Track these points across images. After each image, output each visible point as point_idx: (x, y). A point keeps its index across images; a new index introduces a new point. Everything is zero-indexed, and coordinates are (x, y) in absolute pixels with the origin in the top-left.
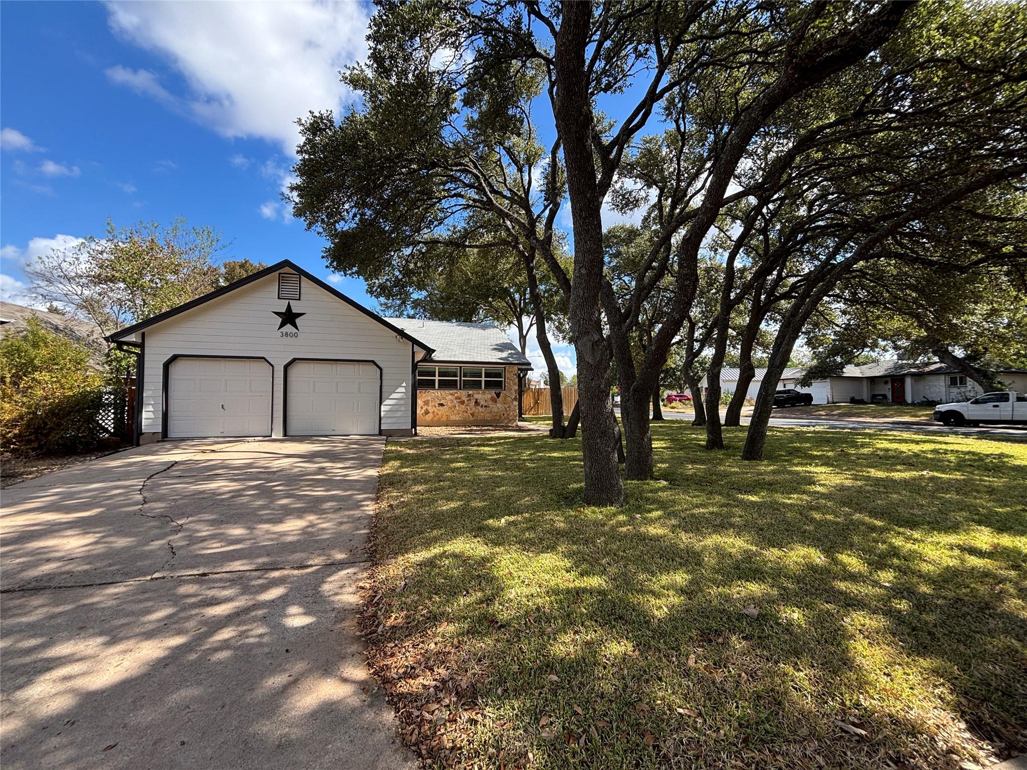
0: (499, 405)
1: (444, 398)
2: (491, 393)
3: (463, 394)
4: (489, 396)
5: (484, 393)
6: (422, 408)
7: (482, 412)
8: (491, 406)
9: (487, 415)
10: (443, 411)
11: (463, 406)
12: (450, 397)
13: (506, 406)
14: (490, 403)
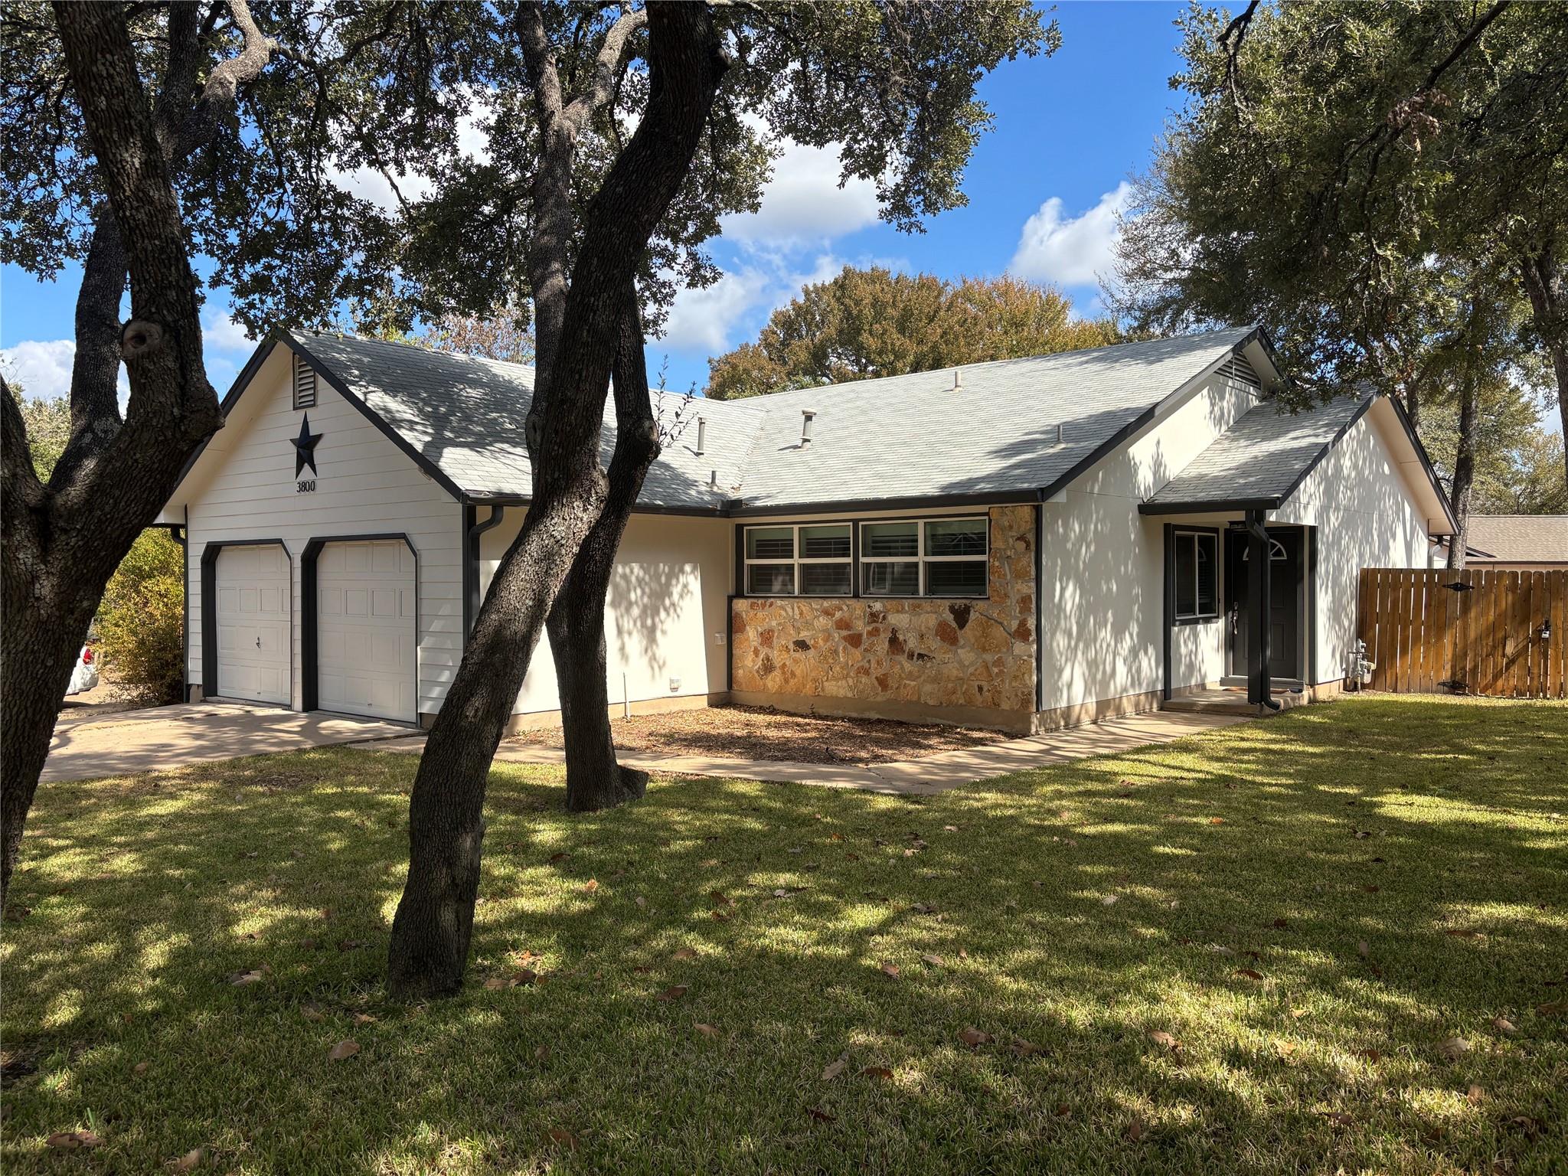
0: (966, 655)
1: (808, 625)
2: (936, 612)
3: (855, 610)
4: (932, 621)
5: (915, 610)
6: (756, 652)
7: (910, 676)
8: (939, 656)
9: (928, 688)
10: (805, 664)
11: (857, 653)
12: (823, 621)
13: (989, 657)
14: (934, 644)
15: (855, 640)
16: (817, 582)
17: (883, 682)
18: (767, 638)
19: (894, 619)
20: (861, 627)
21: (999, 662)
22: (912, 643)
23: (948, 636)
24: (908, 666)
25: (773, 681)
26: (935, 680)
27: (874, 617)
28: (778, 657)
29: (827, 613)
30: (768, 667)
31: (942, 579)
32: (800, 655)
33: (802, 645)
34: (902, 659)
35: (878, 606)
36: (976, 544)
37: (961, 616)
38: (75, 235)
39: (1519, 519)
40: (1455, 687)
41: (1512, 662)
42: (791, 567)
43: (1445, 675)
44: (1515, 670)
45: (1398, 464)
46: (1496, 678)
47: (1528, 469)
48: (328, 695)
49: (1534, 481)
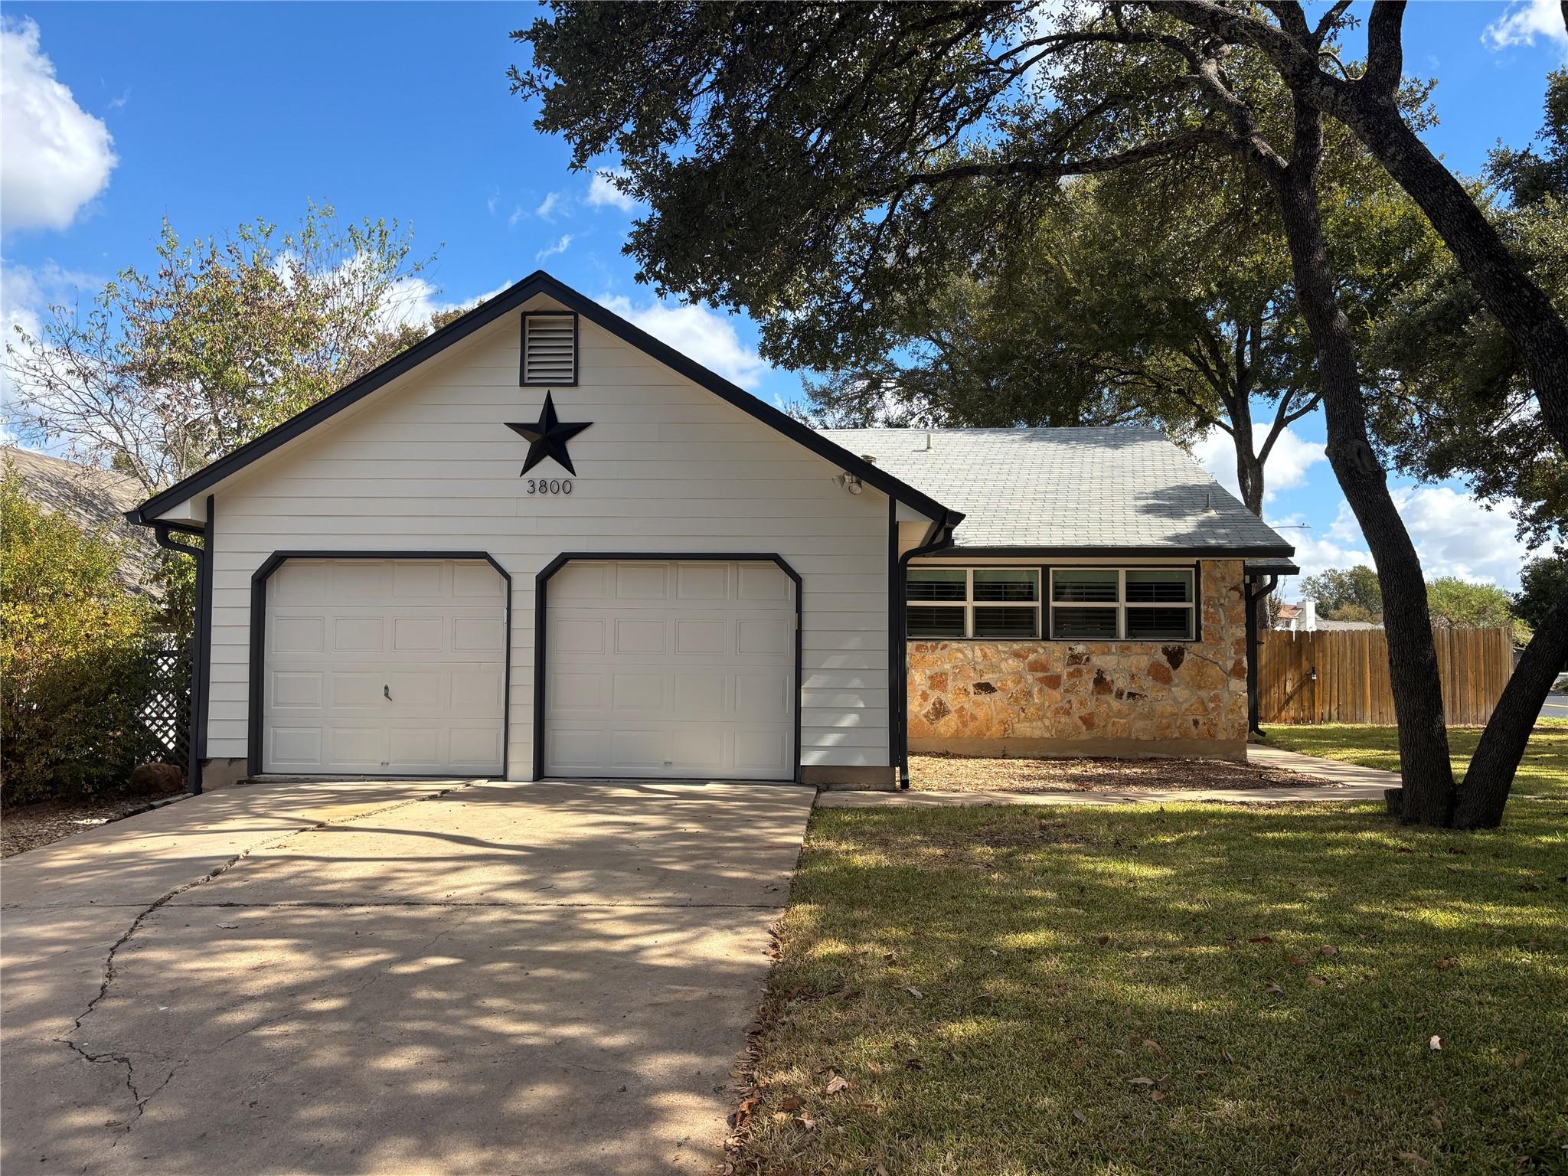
0: (1180, 692)
1: (994, 668)
2: (1149, 653)
3: (1055, 653)
4: (1144, 662)
5: (1124, 651)
6: (925, 696)
7: (1119, 714)
8: (1151, 695)
9: (1140, 724)
10: (988, 707)
11: (1056, 694)
12: (1012, 663)
13: (1203, 694)
14: (1147, 683)
15: (1053, 682)
16: (991, 625)
18: (938, 681)
19: (1097, 661)
20: (1060, 668)
21: (1216, 698)
22: (1121, 682)
23: (1160, 676)
24: (1116, 705)
25: (947, 726)
26: (1148, 716)
27: (1075, 659)
28: (950, 699)
29: (1017, 655)
30: (940, 711)
31: (1140, 623)
32: (985, 698)
33: (986, 688)
34: (1110, 699)
35: (1080, 648)
37: (1175, 657)
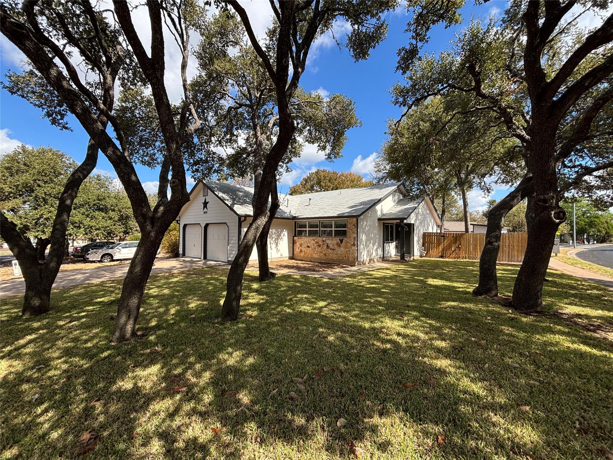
0: (342, 249)
1: (310, 243)
2: (337, 240)
3: (320, 240)
4: (335, 242)
5: (332, 240)
6: (299, 248)
7: (331, 253)
8: (337, 249)
9: (334, 256)
10: (309, 251)
11: (320, 248)
12: (313, 242)
13: (347, 250)
14: (336, 247)
15: (319, 246)
16: (312, 233)
17: (325, 255)
18: (301, 245)
19: (327, 241)
20: (321, 243)
21: (349, 251)
22: (331, 247)
23: (339, 246)
24: (330, 251)
25: (302, 254)
26: (336, 254)
27: (323, 241)
28: (303, 249)
29: (313, 240)
30: (301, 251)
31: (337, 233)
32: (308, 249)
33: (308, 247)
34: (329, 250)
35: (324, 239)
36: (345, 226)
37: (341, 241)
38: (159, 160)
39: (454, 222)
40: (442, 257)
41: (453, 252)
42: (306, 230)
43: (440, 254)
44: (454, 253)
45: (430, 211)
46: (450, 255)
47: (456, 212)
48: (208, 257)
49: (457, 215)
